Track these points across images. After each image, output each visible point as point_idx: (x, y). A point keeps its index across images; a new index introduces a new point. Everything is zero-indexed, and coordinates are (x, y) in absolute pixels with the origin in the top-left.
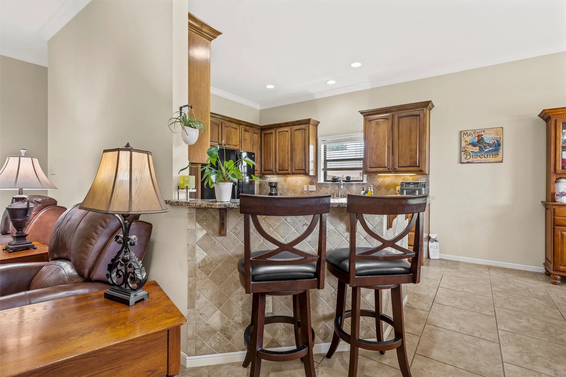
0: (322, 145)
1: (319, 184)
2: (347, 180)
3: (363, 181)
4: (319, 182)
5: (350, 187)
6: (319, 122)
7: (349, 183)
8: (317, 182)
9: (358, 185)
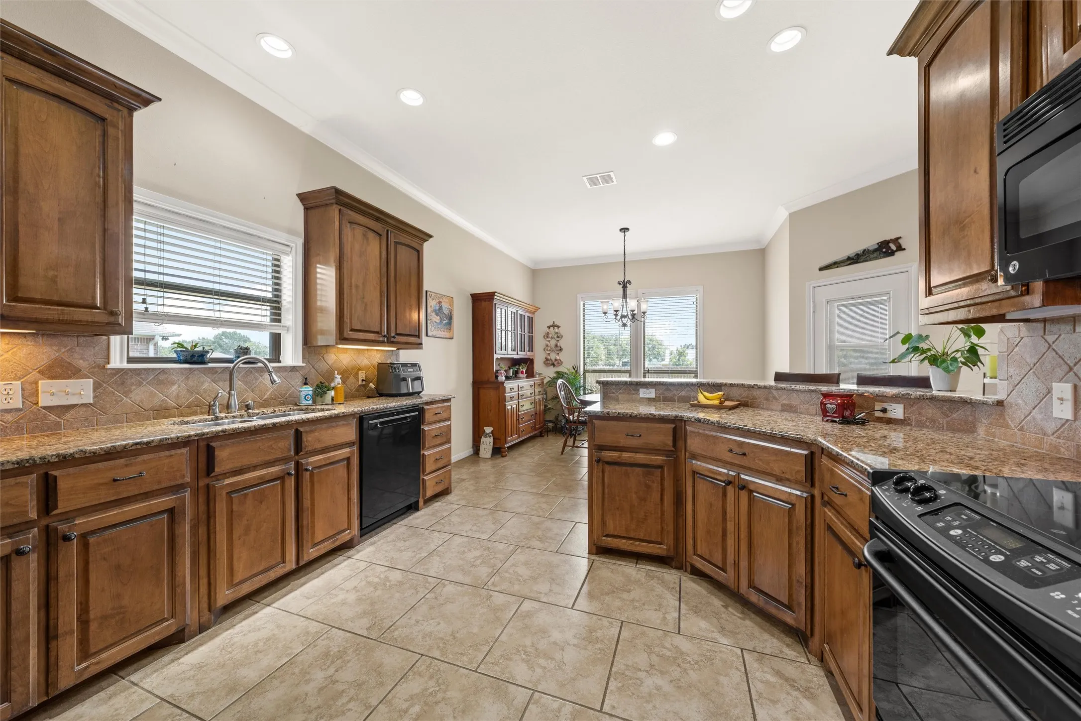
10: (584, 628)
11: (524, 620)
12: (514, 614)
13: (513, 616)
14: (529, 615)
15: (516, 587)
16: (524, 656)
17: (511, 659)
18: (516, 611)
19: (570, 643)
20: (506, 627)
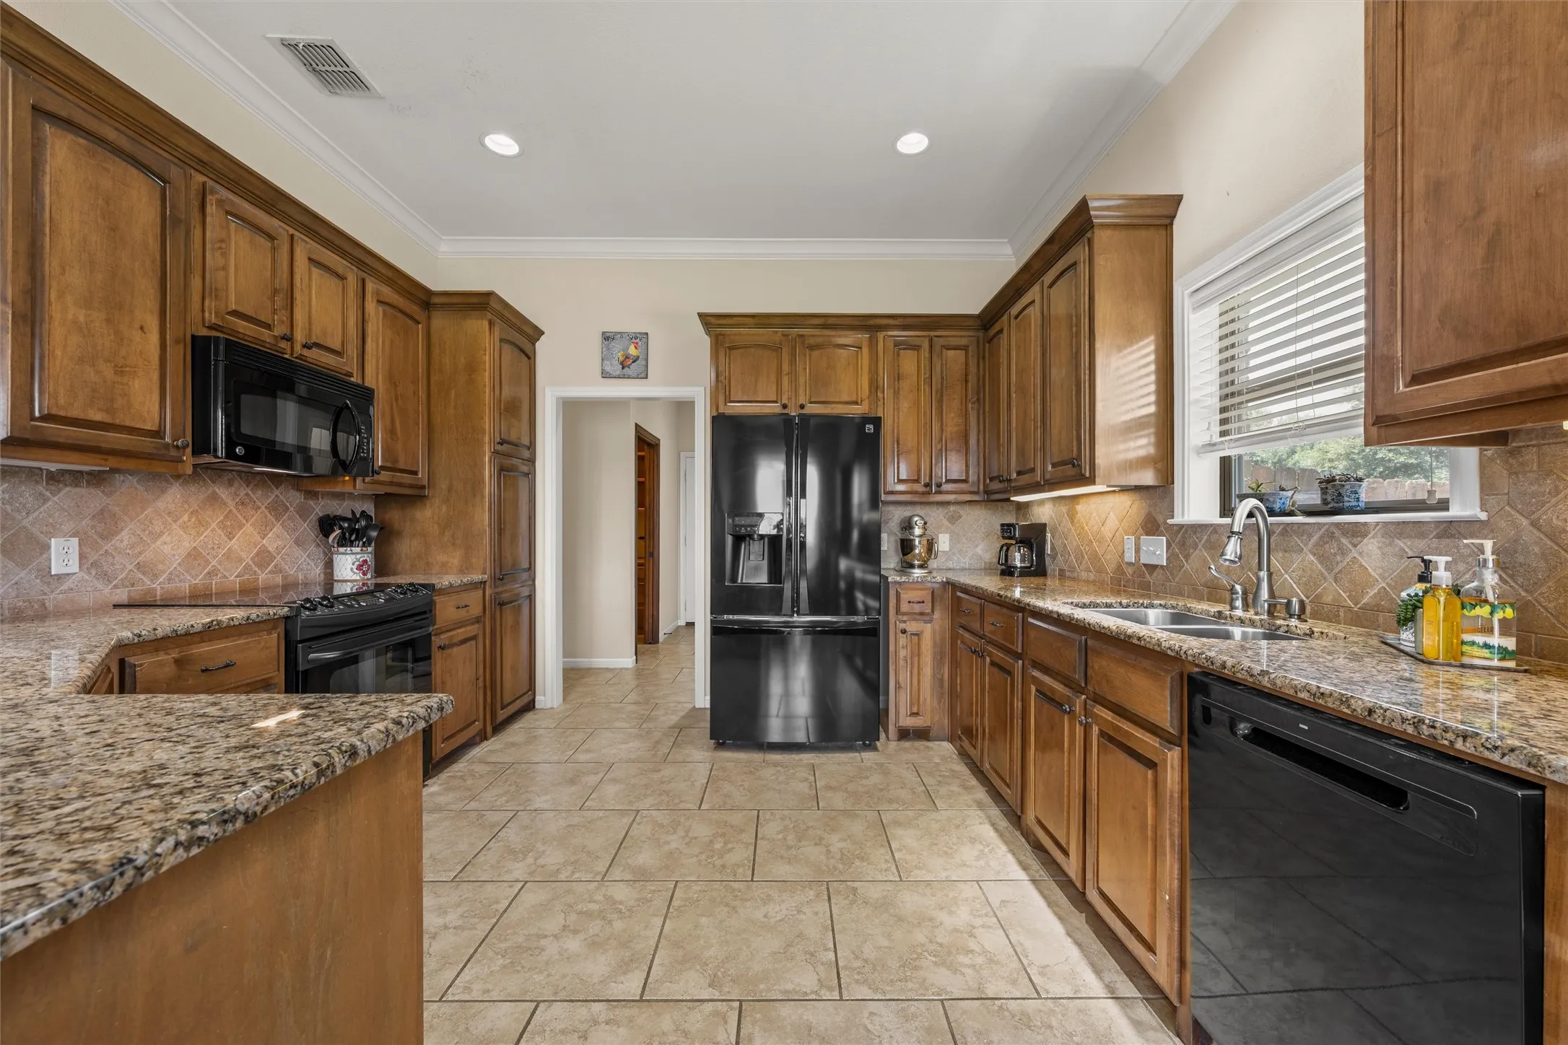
0: (1192, 316)
1: (1179, 531)
2: (1325, 502)
3: (1447, 509)
4: (1178, 520)
5: (1343, 552)
6: (1178, 200)
7: (1338, 525)
8: (1170, 521)
9: (1401, 535)
10: (523, 967)
11: (633, 955)
12: (652, 961)
13: (654, 956)
14: (625, 967)
15: (666, 1023)
16: (621, 907)
17: (638, 900)
18: (650, 968)
19: (551, 938)
20: (660, 937)
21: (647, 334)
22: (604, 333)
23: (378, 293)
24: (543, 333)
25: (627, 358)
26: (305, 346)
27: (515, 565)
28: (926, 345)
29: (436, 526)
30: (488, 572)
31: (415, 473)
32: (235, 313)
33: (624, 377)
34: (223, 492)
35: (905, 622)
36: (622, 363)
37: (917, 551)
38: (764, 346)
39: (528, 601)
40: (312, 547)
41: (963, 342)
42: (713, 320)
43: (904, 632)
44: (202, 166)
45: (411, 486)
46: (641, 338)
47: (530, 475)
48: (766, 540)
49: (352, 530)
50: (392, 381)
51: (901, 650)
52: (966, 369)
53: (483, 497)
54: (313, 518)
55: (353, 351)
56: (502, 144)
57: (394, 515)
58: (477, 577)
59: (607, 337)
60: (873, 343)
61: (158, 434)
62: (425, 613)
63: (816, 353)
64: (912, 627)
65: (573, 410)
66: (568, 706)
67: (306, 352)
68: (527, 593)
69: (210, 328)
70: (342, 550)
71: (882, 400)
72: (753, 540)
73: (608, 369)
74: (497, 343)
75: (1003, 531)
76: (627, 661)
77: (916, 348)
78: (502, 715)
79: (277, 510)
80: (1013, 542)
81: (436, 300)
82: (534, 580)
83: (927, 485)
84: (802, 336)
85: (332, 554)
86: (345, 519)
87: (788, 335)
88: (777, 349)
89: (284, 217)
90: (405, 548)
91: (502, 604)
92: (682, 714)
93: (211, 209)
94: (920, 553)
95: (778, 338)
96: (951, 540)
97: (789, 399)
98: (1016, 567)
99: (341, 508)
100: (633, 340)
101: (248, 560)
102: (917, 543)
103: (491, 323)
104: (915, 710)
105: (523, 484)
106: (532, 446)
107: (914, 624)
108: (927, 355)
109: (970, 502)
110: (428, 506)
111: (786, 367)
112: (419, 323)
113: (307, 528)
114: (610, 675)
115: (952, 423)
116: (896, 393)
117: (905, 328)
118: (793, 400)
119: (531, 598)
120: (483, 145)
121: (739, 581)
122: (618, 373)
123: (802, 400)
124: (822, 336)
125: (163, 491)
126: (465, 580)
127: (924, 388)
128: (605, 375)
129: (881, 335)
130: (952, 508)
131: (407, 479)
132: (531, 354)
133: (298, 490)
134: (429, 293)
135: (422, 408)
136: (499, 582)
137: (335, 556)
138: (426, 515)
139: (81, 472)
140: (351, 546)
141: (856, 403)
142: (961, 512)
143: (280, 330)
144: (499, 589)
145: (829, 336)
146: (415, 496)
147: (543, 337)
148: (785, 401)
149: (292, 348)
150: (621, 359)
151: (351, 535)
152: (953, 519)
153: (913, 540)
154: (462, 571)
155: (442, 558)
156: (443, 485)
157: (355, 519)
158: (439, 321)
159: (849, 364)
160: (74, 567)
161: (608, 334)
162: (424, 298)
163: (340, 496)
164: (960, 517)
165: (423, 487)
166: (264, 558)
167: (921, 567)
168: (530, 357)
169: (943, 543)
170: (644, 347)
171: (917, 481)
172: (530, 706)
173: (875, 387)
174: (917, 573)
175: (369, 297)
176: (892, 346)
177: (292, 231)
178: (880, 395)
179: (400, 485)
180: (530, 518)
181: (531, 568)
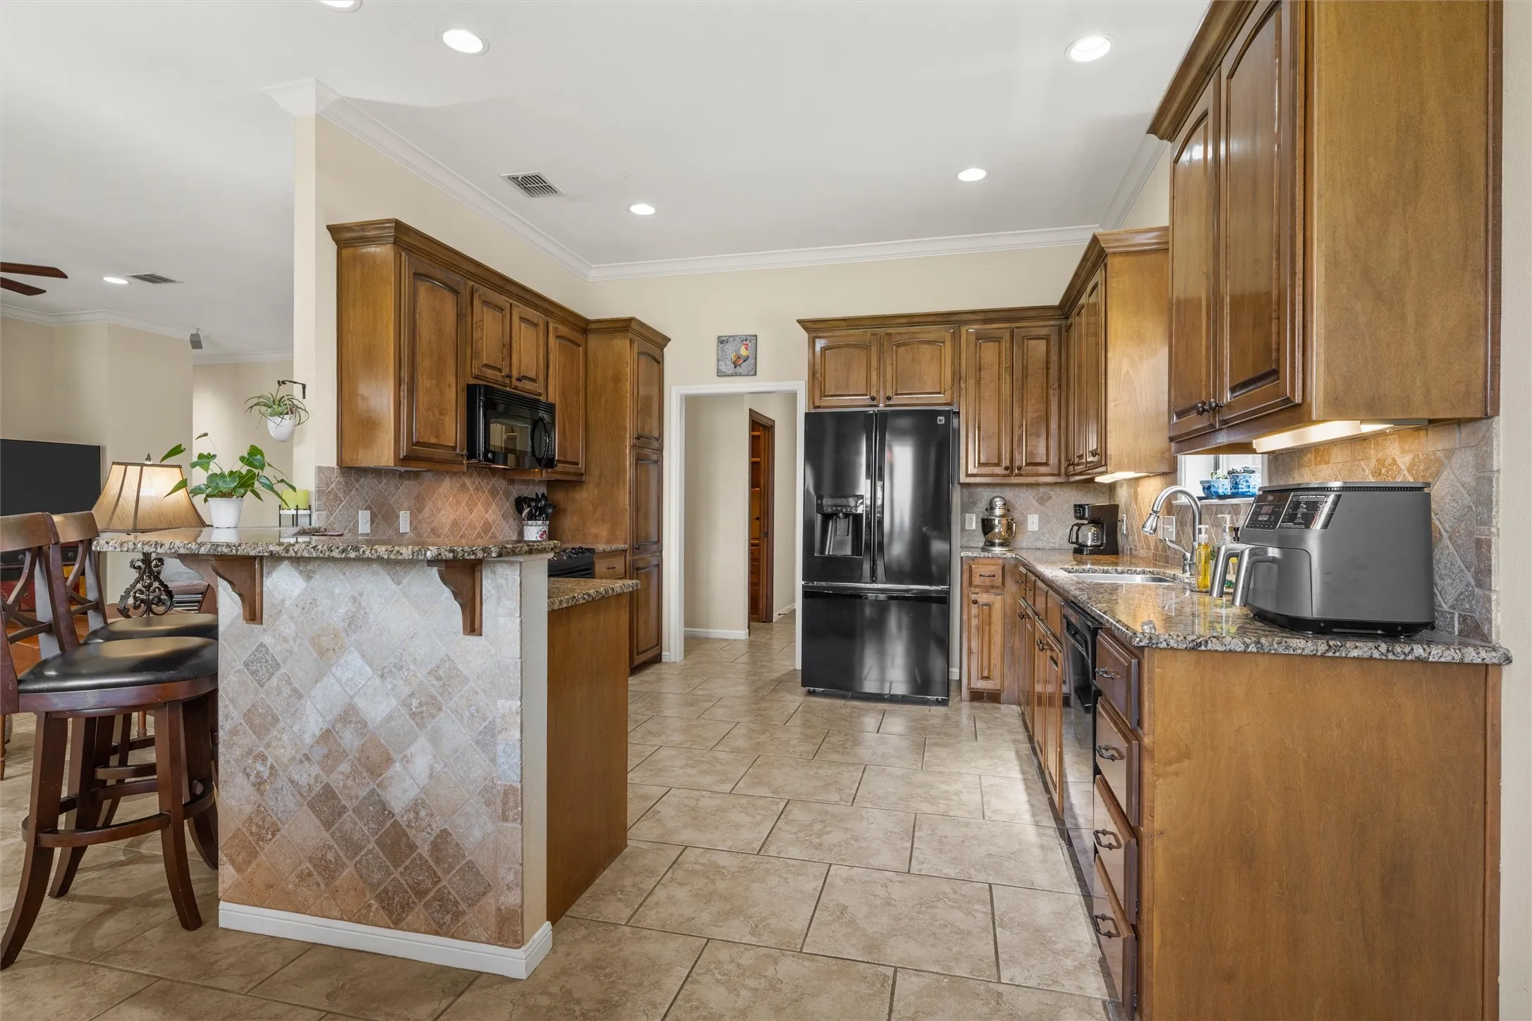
10: (662, 776)
13: (740, 780)
16: (721, 761)
17: (732, 760)
18: (737, 784)
19: (678, 768)
20: (746, 773)
21: (756, 336)
22: (719, 337)
23: (556, 329)
24: (670, 340)
25: (739, 358)
26: (519, 380)
27: (647, 537)
28: (1007, 336)
29: (590, 505)
30: (628, 542)
31: (577, 464)
32: (487, 366)
33: (736, 375)
34: (468, 481)
35: (977, 593)
36: (734, 363)
37: (997, 530)
38: (855, 346)
39: (656, 569)
40: (511, 521)
41: (1044, 332)
42: (810, 325)
43: (975, 602)
44: (472, 276)
45: (575, 474)
46: (751, 340)
47: (659, 462)
48: (851, 518)
49: (537, 508)
50: (564, 395)
51: (973, 619)
52: (1047, 358)
53: (624, 481)
54: (512, 499)
55: (541, 378)
56: (643, 209)
57: (560, 496)
58: (621, 546)
59: (722, 341)
60: (956, 337)
61: (454, 448)
62: (588, 569)
63: (901, 350)
64: (983, 598)
65: (693, 404)
66: (688, 662)
67: (518, 384)
68: (655, 563)
69: (476, 378)
70: (530, 522)
71: (964, 390)
72: (839, 517)
73: (723, 368)
74: (636, 356)
75: (1076, 511)
76: (741, 633)
77: (997, 340)
78: (639, 659)
79: (494, 493)
80: (1086, 522)
81: (592, 326)
82: (661, 552)
83: (1007, 468)
84: (890, 334)
85: (523, 525)
86: (532, 500)
87: (876, 334)
88: (866, 347)
89: (509, 294)
90: (569, 522)
91: (638, 569)
92: (784, 672)
93: (476, 302)
94: (1000, 532)
95: (868, 337)
96: (1040, 520)
97: (878, 392)
98: (1087, 546)
99: (528, 491)
100: (744, 342)
101: (479, 528)
102: (996, 522)
103: (632, 342)
104: (985, 674)
105: (653, 470)
106: (660, 438)
107: (985, 595)
108: (1008, 346)
109: (1056, 484)
110: (585, 488)
111: (874, 363)
112: (579, 346)
113: (509, 505)
114: (724, 644)
115: (1033, 408)
116: (978, 382)
117: (986, 321)
118: (882, 393)
119: (659, 566)
120: (629, 211)
121: (827, 553)
122: (731, 372)
123: (889, 393)
124: (908, 333)
125: (442, 482)
126: (613, 548)
127: (1006, 377)
128: (720, 374)
129: (963, 329)
130: (1042, 489)
131: (571, 468)
132: (660, 361)
133: (504, 478)
134: (588, 322)
135: (582, 413)
136: (636, 551)
137: (525, 527)
138: (584, 497)
139: (411, 471)
140: (536, 520)
141: (940, 393)
142: (1052, 493)
143: (505, 371)
144: (636, 557)
145: (914, 333)
146: (575, 482)
147: (670, 344)
148: (874, 394)
149: (511, 382)
150: (734, 359)
151: (536, 512)
152: (1042, 500)
153: (992, 520)
154: (609, 542)
155: (594, 530)
156: (595, 473)
157: (537, 500)
158: (594, 342)
159: (932, 358)
160: (408, 530)
161: (723, 338)
162: (584, 326)
163: (527, 482)
164: (1050, 498)
165: (582, 475)
166: (487, 527)
167: (1001, 545)
168: (659, 361)
169: (1033, 523)
170: (753, 347)
171: (998, 464)
172: (657, 659)
173: (957, 377)
174: (997, 550)
175: (551, 336)
176: (974, 339)
177: (511, 301)
178: (963, 385)
179: (567, 473)
180: (659, 498)
181: (659, 541)
